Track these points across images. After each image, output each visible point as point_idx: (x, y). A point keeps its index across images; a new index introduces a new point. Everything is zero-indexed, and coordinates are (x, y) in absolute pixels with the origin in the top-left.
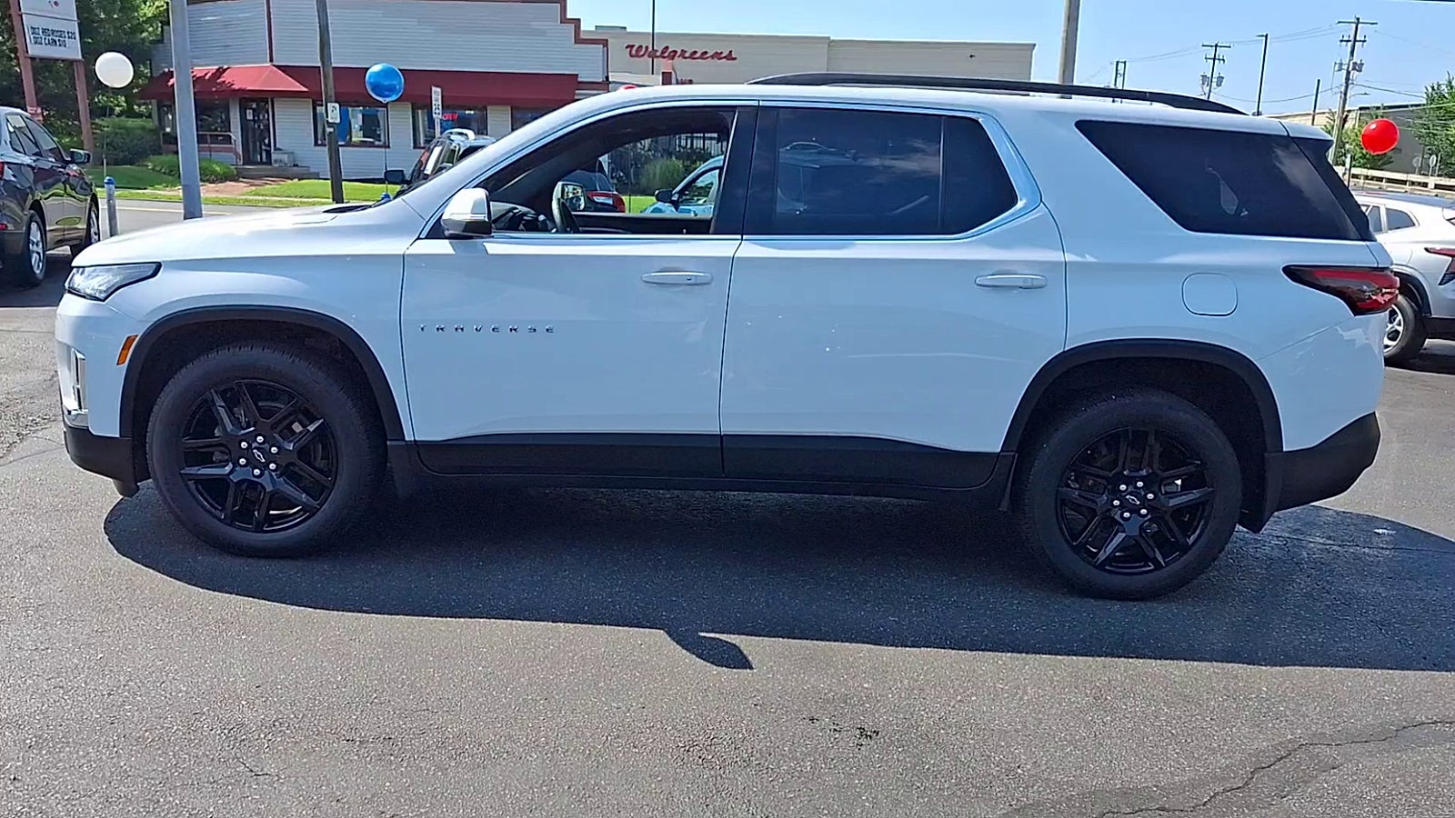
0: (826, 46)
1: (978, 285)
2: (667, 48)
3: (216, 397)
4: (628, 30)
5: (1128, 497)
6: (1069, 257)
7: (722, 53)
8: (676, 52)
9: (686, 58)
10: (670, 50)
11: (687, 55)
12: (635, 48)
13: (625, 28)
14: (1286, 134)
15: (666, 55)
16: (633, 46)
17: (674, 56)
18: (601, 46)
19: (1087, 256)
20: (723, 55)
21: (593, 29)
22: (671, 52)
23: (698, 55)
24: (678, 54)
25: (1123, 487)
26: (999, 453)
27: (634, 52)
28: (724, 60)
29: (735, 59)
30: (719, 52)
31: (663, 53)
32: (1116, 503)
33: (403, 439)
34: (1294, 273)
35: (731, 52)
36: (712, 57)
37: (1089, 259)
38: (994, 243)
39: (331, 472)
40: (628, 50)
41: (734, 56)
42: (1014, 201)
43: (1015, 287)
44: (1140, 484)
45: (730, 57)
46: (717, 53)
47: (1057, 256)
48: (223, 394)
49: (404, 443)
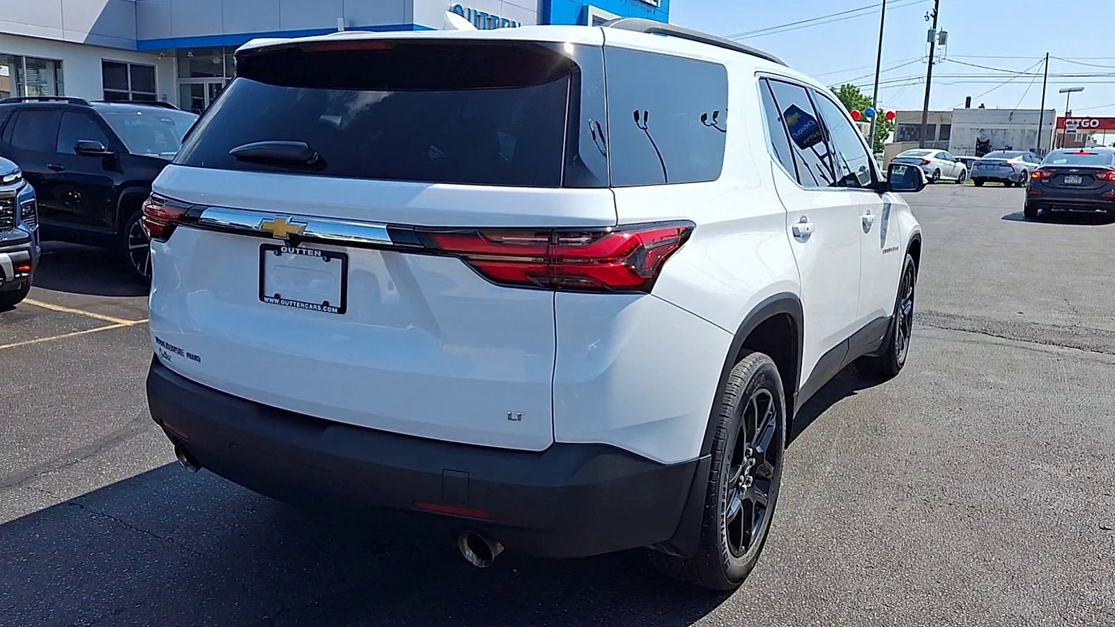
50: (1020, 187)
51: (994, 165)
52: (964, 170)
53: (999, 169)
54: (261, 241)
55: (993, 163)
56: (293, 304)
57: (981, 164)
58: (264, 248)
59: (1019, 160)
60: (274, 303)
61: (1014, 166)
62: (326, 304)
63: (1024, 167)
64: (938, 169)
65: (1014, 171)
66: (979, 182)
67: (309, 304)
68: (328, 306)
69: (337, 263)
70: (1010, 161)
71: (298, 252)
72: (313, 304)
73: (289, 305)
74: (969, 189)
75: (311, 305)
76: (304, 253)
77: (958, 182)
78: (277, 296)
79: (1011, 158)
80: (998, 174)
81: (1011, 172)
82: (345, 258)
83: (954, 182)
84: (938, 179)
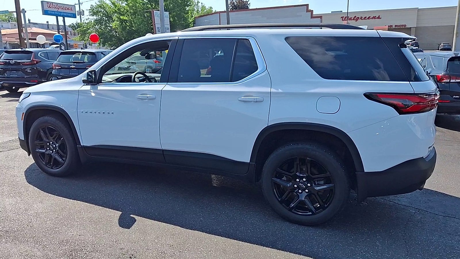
0: (417, 11)
1: (239, 101)
2: (355, 16)
3: (41, 130)
4: (343, 12)
5: (300, 184)
6: (273, 90)
7: (376, 16)
8: (359, 17)
9: (362, 19)
10: (357, 17)
11: (363, 18)
12: (344, 18)
13: (342, 11)
14: (379, 36)
15: (355, 19)
16: (343, 17)
17: (358, 19)
18: (320, 18)
19: (279, 90)
20: (376, 17)
21: (331, 13)
22: (357, 18)
23: (367, 18)
24: (359, 18)
25: (298, 180)
26: (249, 163)
27: (343, 19)
28: (377, 19)
29: (381, 18)
30: (375, 16)
31: (354, 18)
32: (296, 186)
33: (81, 145)
34: (369, 96)
35: (379, 16)
36: (372, 18)
37: (280, 91)
38: (247, 85)
39: (66, 153)
40: (342, 18)
41: (380, 17)
42: (257, 69)
43: (251, 101)
44: (304, 180)
45: (379, 18)
46: (374, 17)
47: (268, 90)
48: (42, 129)
49: (80, 146)
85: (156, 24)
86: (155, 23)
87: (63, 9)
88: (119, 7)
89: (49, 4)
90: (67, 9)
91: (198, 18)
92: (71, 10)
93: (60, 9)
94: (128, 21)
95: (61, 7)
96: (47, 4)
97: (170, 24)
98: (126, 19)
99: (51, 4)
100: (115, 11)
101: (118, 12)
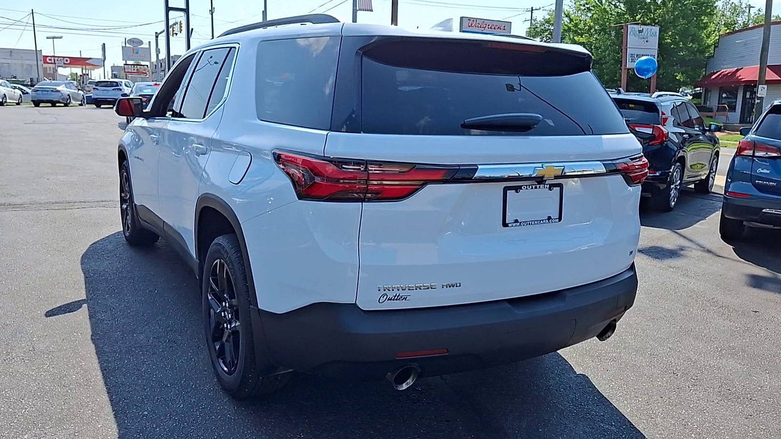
5: (226, 312)
6: (214, 135)
25: (224, 304)
32: (223, 314)
37: (218, 137)
50: (68, 106)
51: (48, 91)
52: (20, 95)
53: (50, 94)
54: (504, 184)
55: (47, 90)
56: (529, 223)
57: (38, 91)
58: (506, 189)
59: (63, 87)
60: (516, 226)
61: (62, 92)
62: (549, 218)
63: (68, 93)
64: (5, 94)
65: (62, 95)
66: (37, 103)
67: (540, 221)
68: (551, 219)
69: (557, 190)
70: (58, 88)
71: (534, 188)
72: (543, 220)
73: (527, 225)
74: (28, 109)
75: (542, 221)
76: (538, 187)
77: (18, 104)
78: (516, 221)
79: (59, 86)
80: (52, 98)
81: (61, 96)
82: (560, 186)
83: (15, 104)
84: (6, 102)
85: (628, 49)
86: (628, 46)
87: (491, 28)
88: (577, 21)
89: (471, 21)
90: (498, 28)
91: (726, 36)
92: (504, 29)
93: (487, 28)
94: (587, 44)
95: (489, 25)
96: (469, 21)
97: (658, 48)
98: (584, 41)
99: (474, 21)
100: (569, 28)
101: (573, 30)
